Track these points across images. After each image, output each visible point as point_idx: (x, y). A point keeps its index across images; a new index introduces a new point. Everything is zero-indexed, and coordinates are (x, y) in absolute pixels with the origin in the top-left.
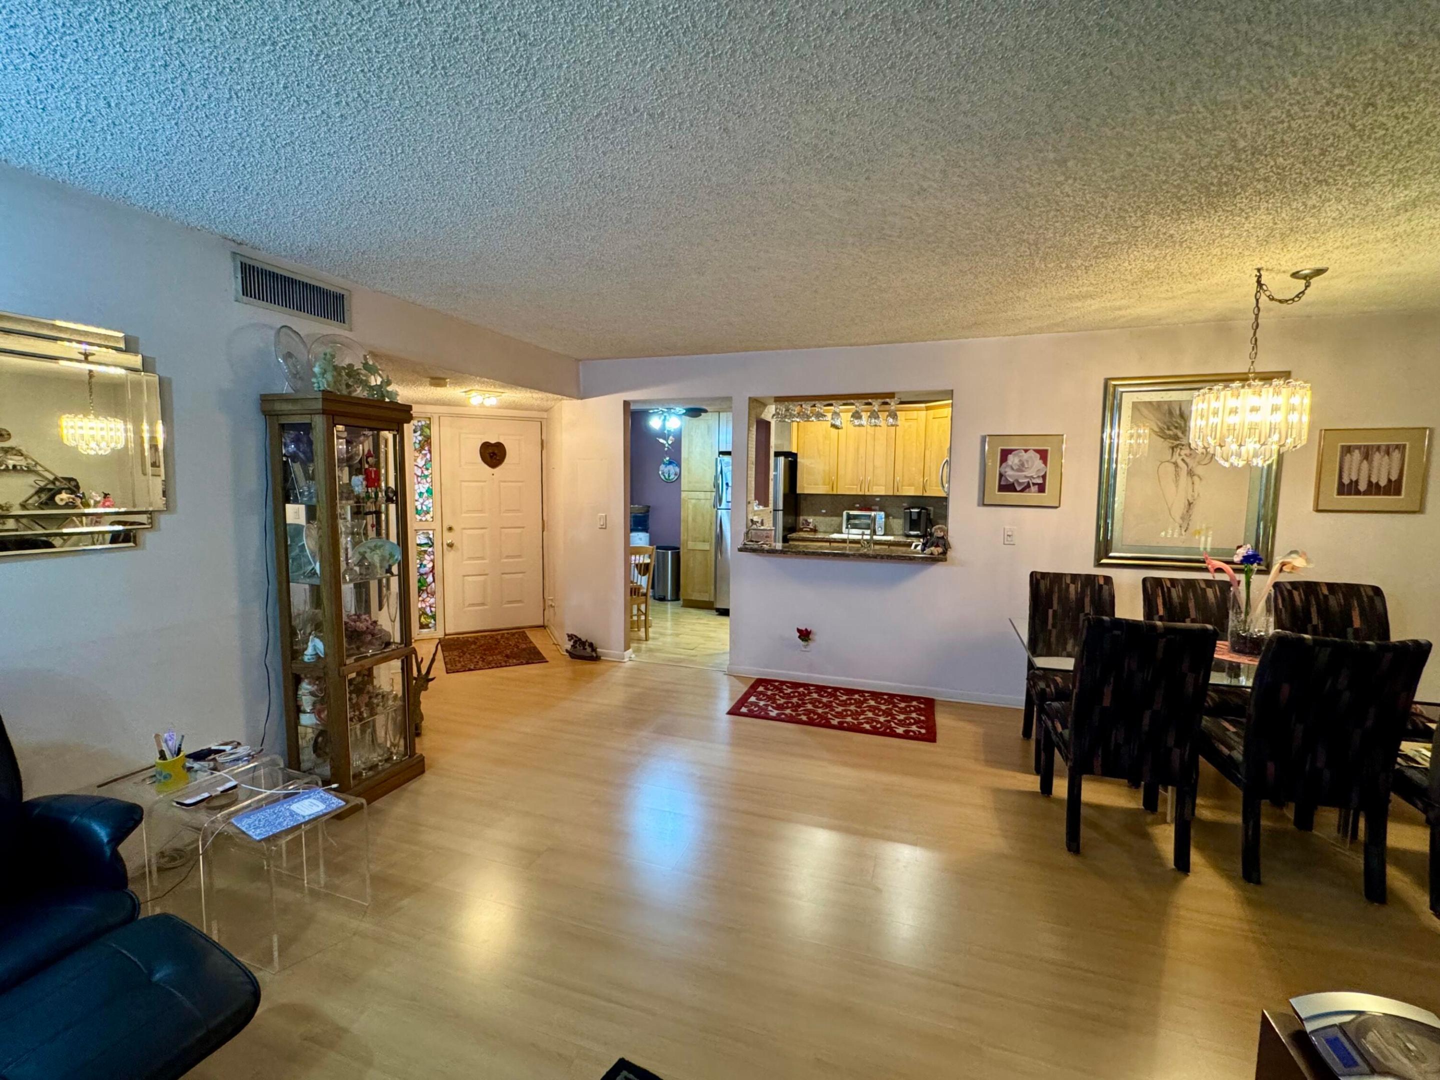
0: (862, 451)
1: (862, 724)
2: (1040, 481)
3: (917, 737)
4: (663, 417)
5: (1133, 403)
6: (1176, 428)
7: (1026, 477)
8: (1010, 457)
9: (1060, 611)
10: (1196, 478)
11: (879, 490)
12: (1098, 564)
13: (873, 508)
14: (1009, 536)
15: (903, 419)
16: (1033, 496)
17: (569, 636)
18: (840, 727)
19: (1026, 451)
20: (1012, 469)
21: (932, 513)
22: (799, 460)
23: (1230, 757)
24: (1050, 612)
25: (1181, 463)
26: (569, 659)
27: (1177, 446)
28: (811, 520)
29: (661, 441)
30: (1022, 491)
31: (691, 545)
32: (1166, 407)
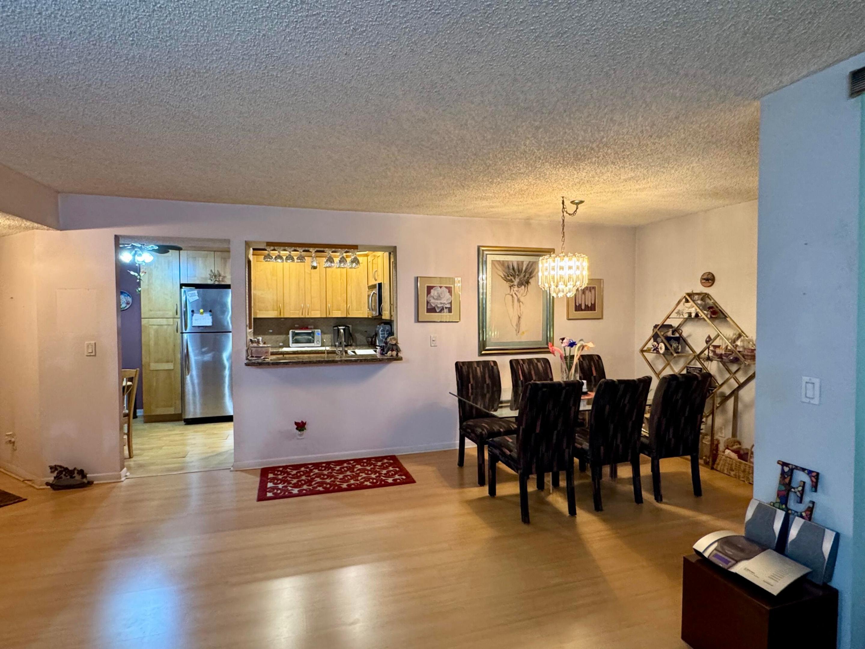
0: (302, 284)
1: (363, 482)
2: (448, 306)
3: (402, 483)
4: (134, 252)
5: (492, 261)
6: (511, 276)
7: (441, 303)
8: (432, 291)
9: (474, 385)
10: (521, 303)
11: (317, 314)
12: (481, 355)
13: (309, 327)
14: (433, 341)
16: (445, 315)
17: (51, 468)
18: (350, 488)
19: (441, 287)
20: (434, 298)
21: (351, 329)
23: (582, 449)
24: (470, 385)
25: (514, 295)
26: (52, 491)
27: (512, 286)
29: (132, 273)
30: (440, 312)
31: (154, 366)
32: (506, 264)
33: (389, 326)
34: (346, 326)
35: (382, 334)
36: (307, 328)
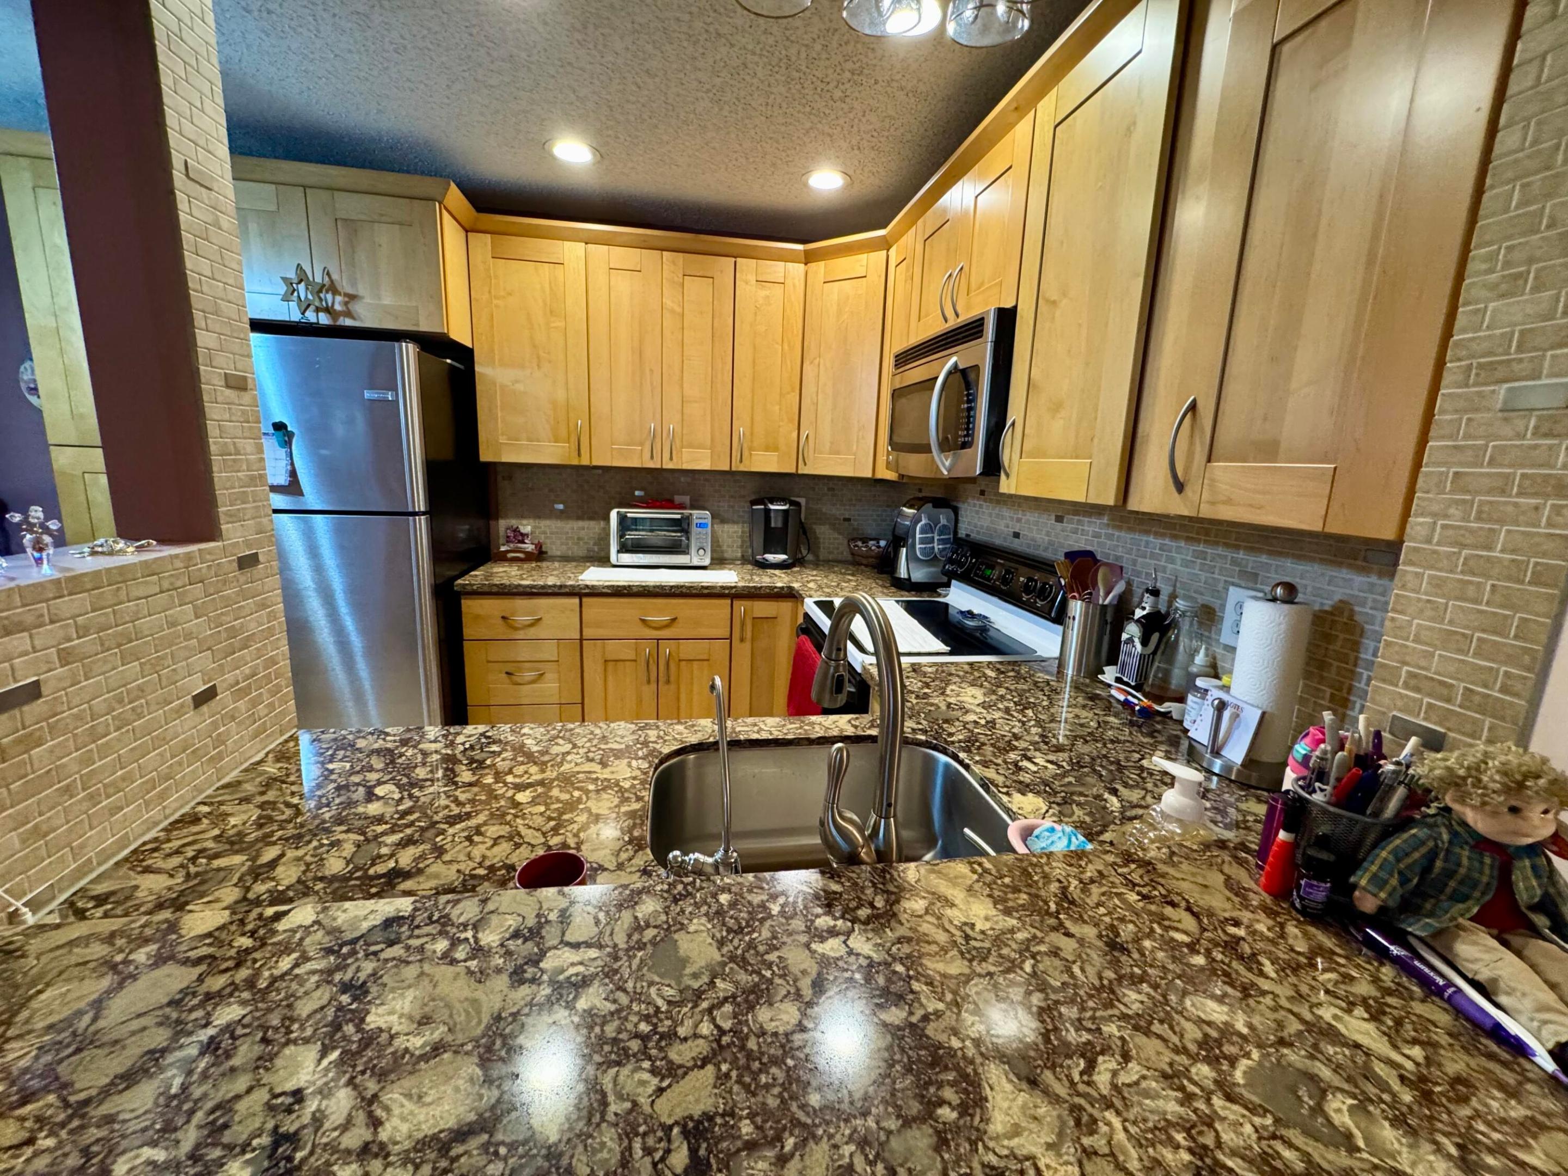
0: (651, 351)
11: (699, 460)
13: (678, 499)
15: (752, 279)
22: (477, 368)
28: (526, 528)
33: (950, 512)
34: (792, 503)
35: (923, 541)
36: (669, 504)
